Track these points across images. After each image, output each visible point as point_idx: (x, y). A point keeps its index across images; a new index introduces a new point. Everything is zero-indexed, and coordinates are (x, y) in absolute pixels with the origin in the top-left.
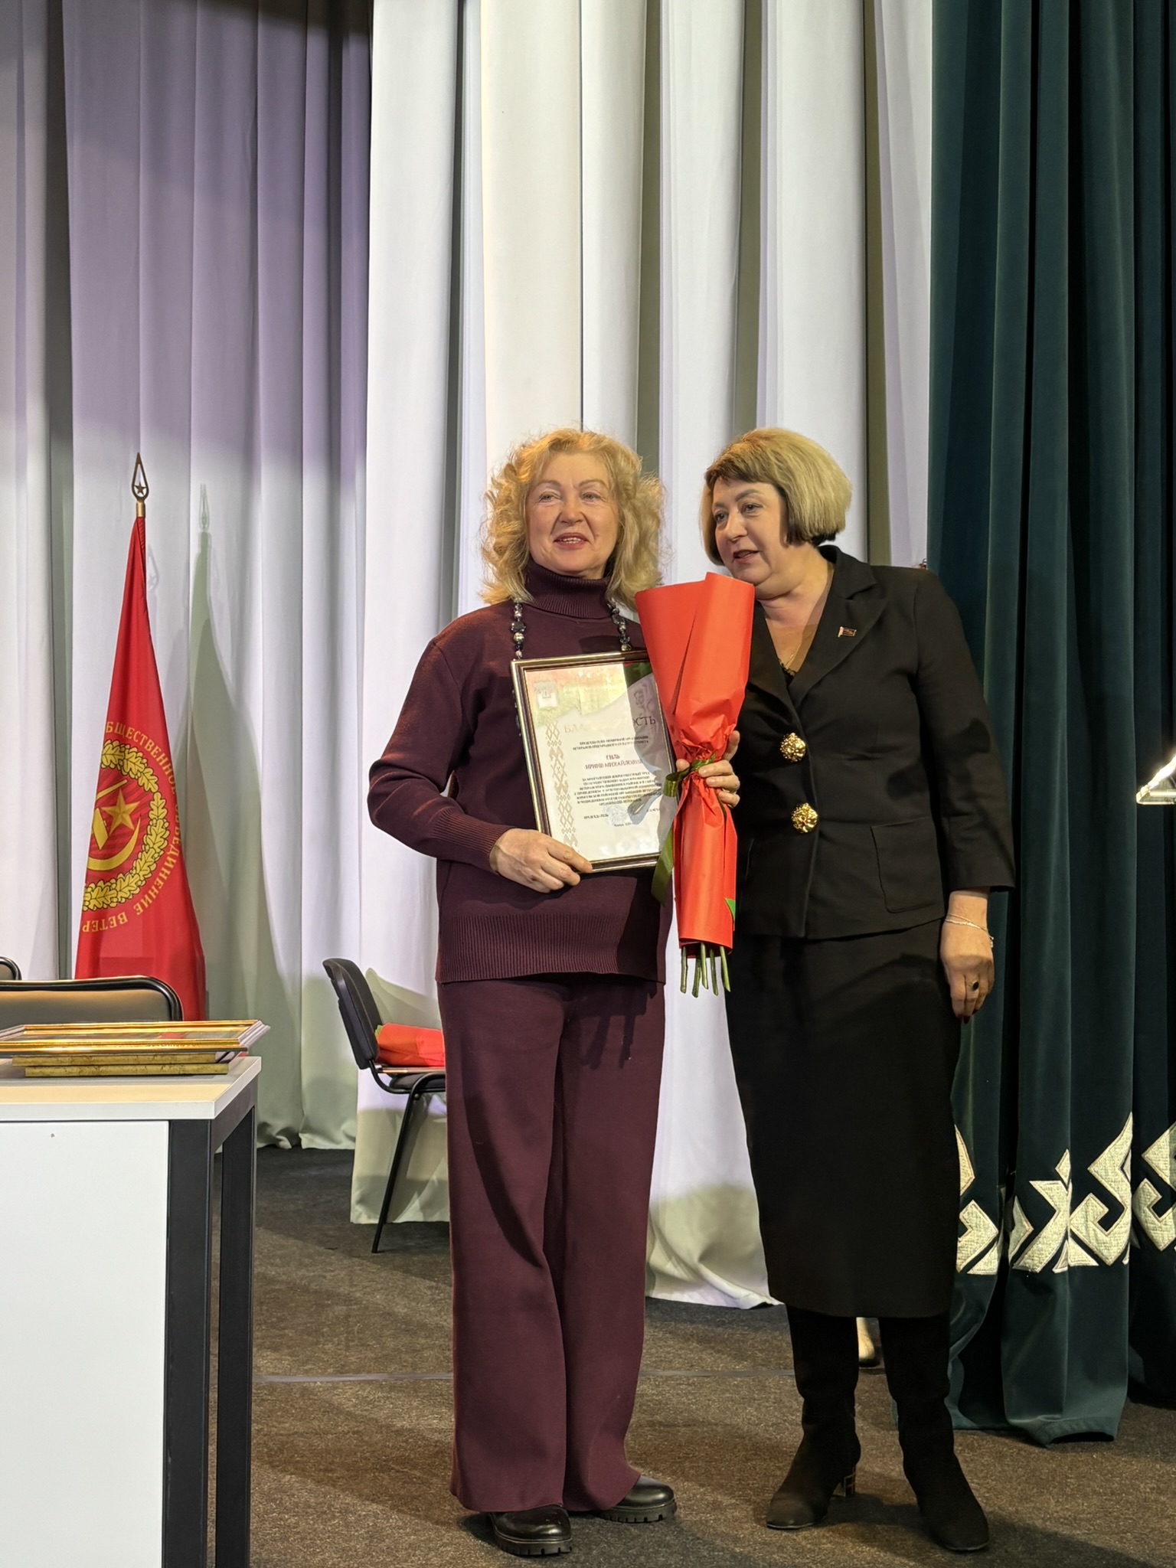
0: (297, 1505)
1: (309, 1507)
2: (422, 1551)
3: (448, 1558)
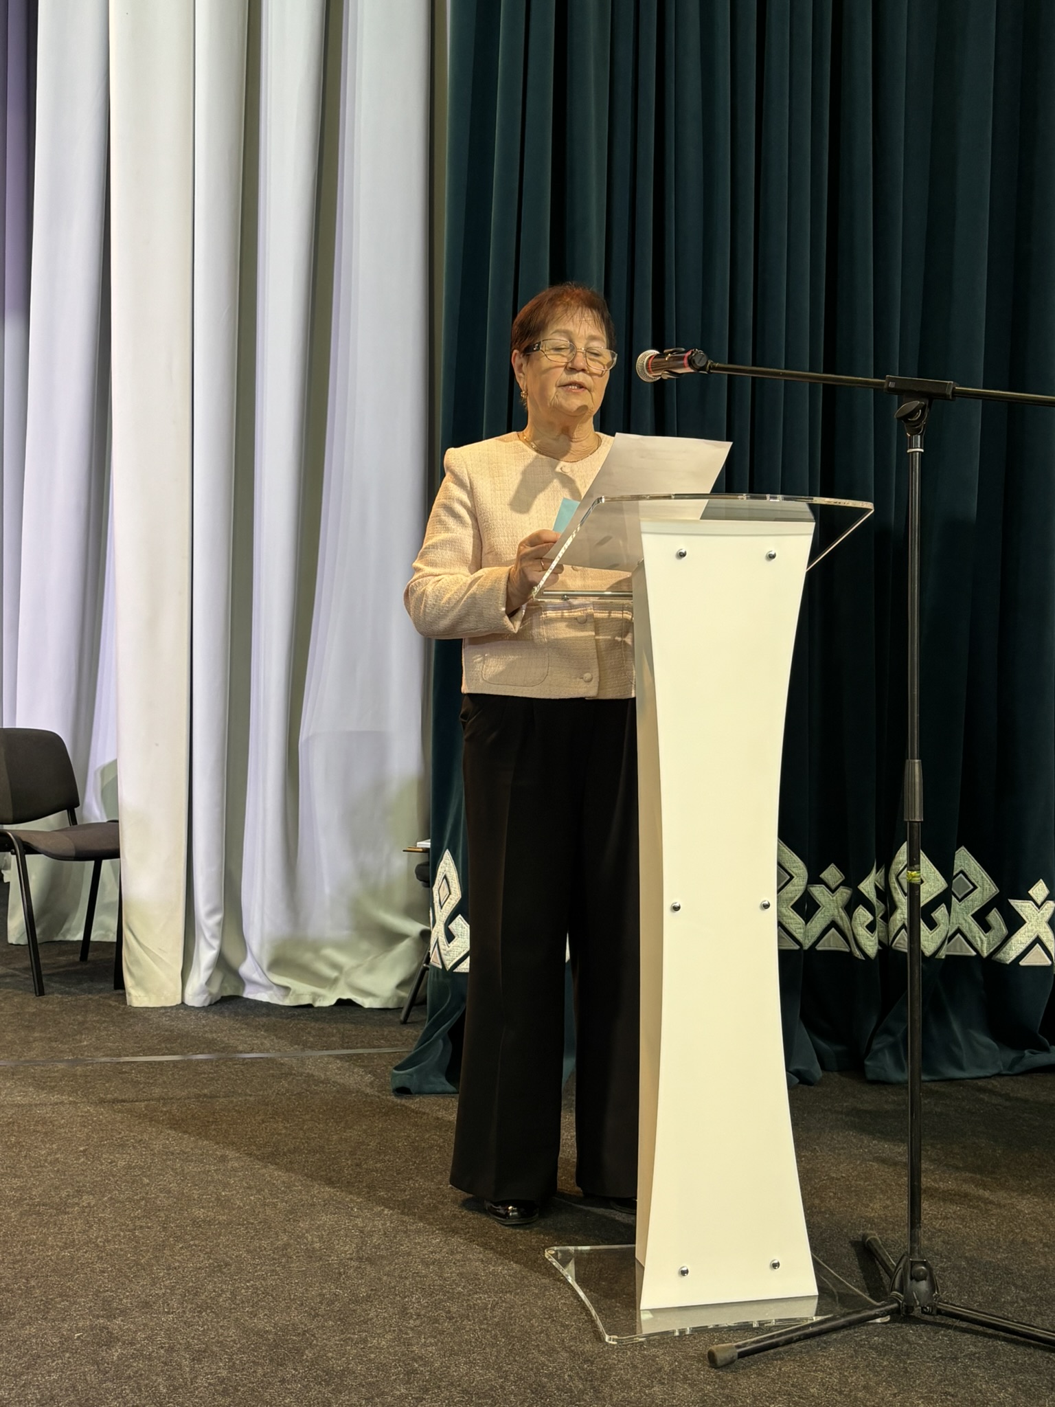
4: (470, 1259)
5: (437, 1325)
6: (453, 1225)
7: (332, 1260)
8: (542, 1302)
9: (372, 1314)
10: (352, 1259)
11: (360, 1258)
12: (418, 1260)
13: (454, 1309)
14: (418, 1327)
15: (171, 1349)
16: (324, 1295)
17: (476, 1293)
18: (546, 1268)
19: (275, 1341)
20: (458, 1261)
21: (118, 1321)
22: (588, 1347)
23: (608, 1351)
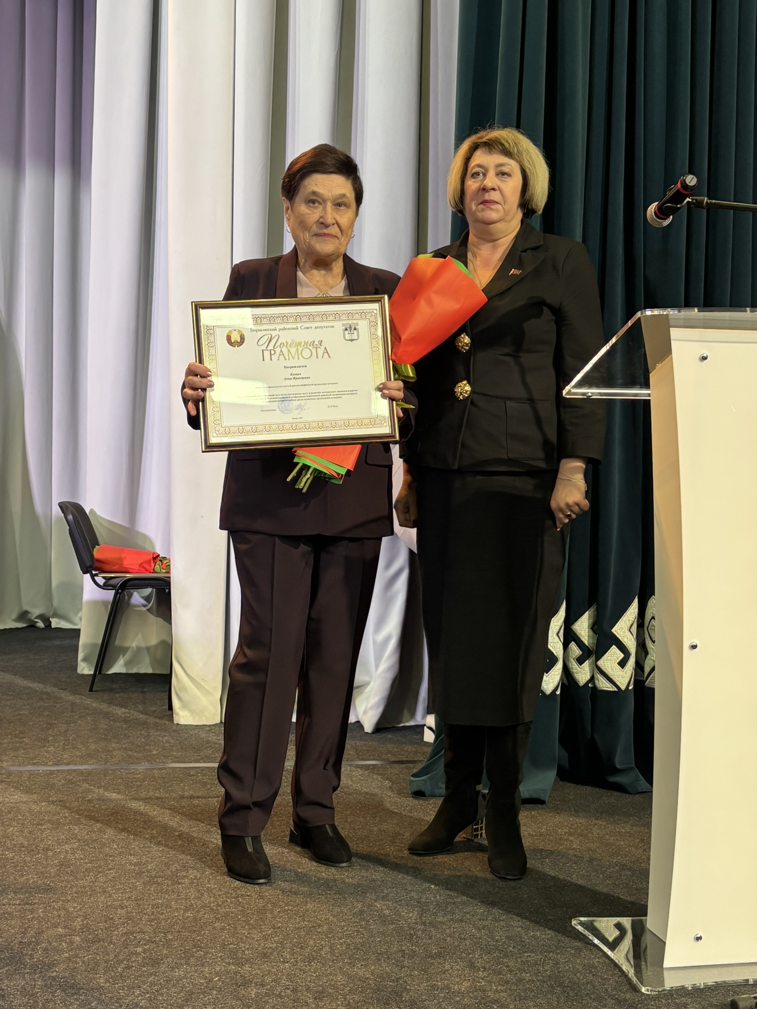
0: (15, 846)
1: (24, 847)
2: (93, 873)
3: (110, 878)
4: (512, 925)
5: (501, 976)
6: (490, 899)
7: (402, 924)
8: (580, 961)
9: (447, 967)
10: (417, 923)
11: (423, 923)
12: (471, 926)
13: (511, 964)
14: (487, 977)
15: (295, 990)
16: (404, 951)
17: (525, 952)
18: (575, 934)
19: (375, 985)
20: (503, 926)
21: (247, 967)
22: (628, 996)
23: (646, 999)
